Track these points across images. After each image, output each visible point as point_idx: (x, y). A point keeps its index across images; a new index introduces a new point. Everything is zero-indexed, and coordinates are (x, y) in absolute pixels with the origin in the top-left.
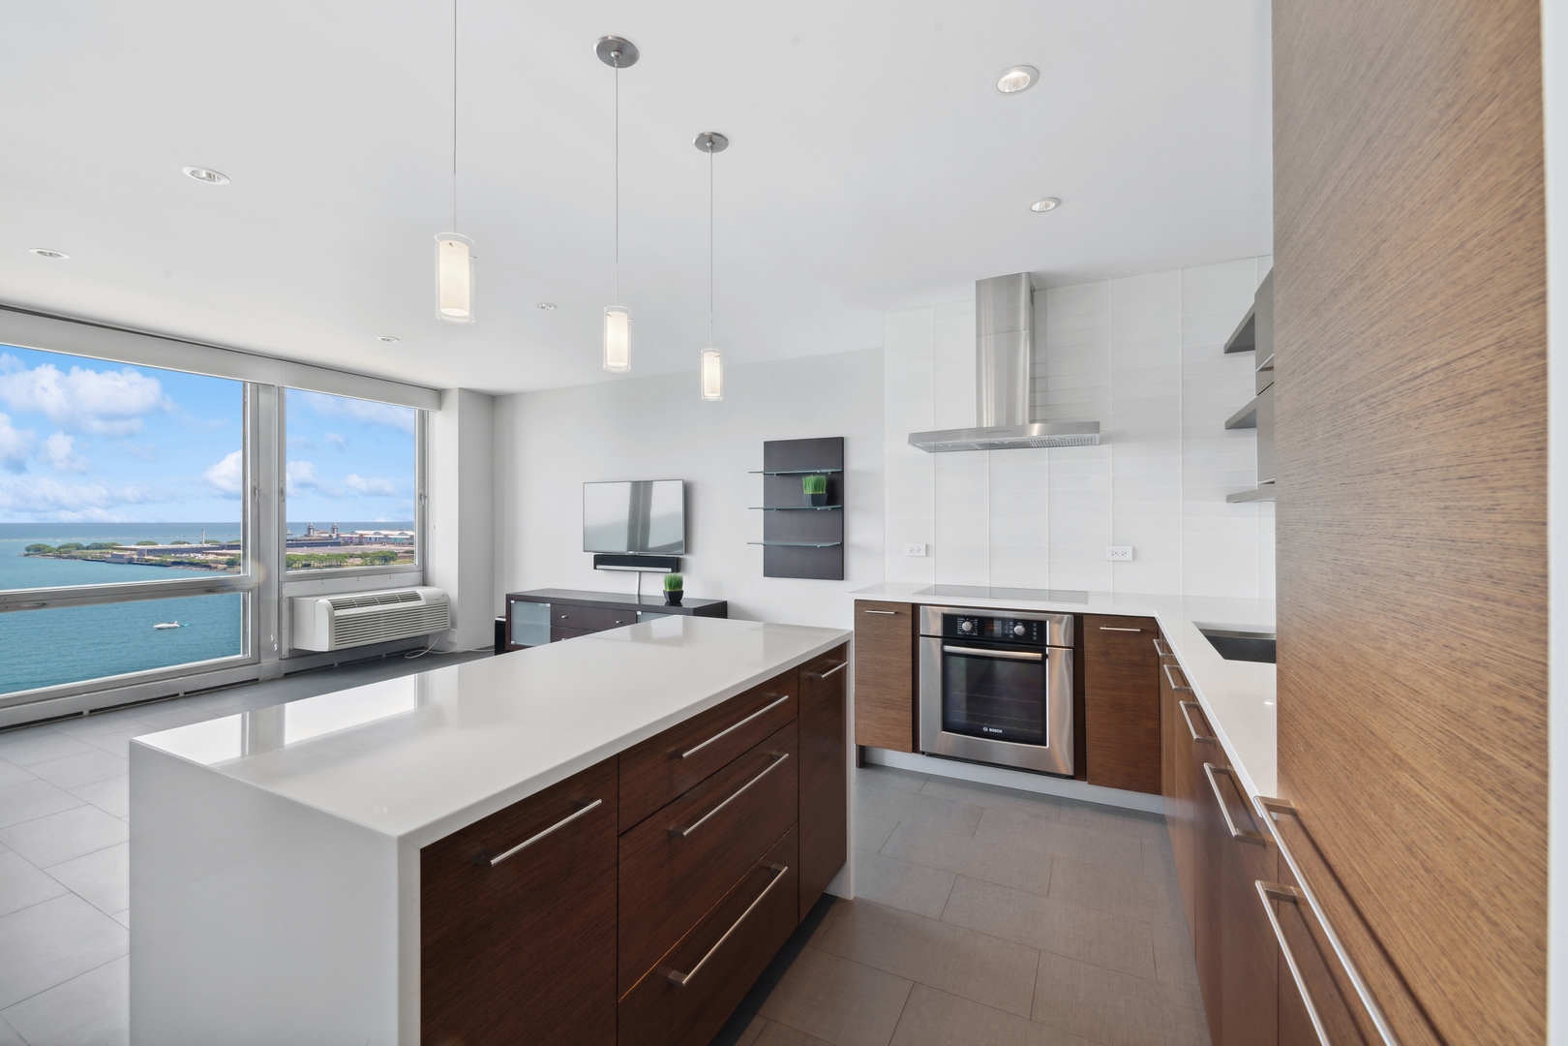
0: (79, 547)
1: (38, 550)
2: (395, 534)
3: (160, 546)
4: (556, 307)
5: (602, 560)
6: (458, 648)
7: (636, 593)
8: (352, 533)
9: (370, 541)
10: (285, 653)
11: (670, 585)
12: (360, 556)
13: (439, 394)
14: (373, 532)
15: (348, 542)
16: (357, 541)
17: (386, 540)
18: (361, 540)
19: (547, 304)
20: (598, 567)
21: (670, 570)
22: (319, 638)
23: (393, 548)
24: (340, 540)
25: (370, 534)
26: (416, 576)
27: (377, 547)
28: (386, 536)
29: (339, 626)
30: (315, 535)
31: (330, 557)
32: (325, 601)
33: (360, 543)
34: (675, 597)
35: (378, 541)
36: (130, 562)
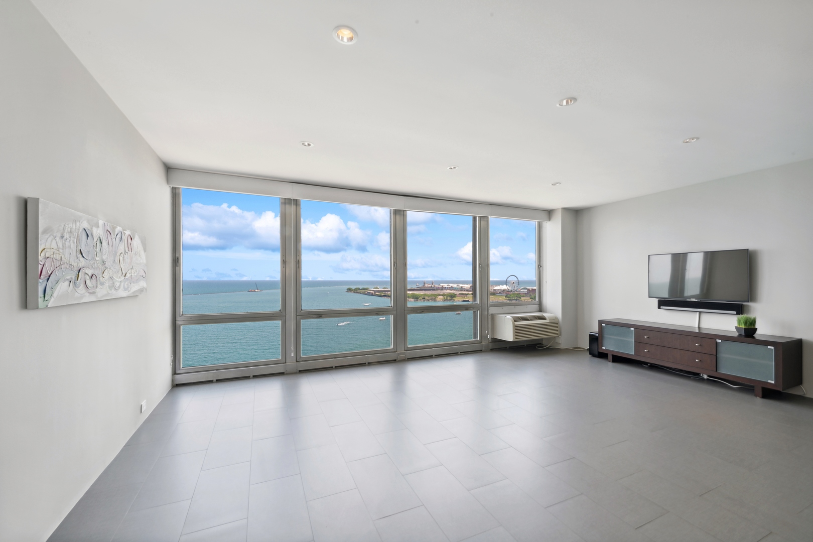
0: (359, 289)
1: (349, 290)
2: (455, 286)
3: (380, 289)
4: (698, 138)
5: (662, 303)
6: (562, 346)
7: (697, 326)
8: (439, 285)
9: (446, 289)
10: (490, 340)
11: (746, 323)
12: (442, 295)
13: (549, 213)
14: (447, 285)
15: (438, 289)
16: (441, 288)
17: (452, 288)
18: (442, 288)
19: (690, 139)
20: (661, 307)
21: (735, 312)
22: (508, 334)
23: (454, 292)
24: (435, 288)
25: (445, 285)
26: (536, 307)
27: (448, 291)
28: (452, 286)
29: (517, 329)
30: (426, 286)
31: (432, 295)
32: (509, 317)
33: (442, 290)
34: (749, 332)
35: (449, 289)
36: (372, 295)
